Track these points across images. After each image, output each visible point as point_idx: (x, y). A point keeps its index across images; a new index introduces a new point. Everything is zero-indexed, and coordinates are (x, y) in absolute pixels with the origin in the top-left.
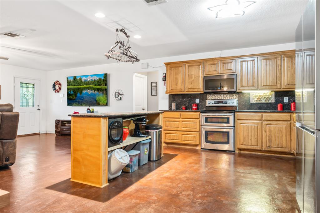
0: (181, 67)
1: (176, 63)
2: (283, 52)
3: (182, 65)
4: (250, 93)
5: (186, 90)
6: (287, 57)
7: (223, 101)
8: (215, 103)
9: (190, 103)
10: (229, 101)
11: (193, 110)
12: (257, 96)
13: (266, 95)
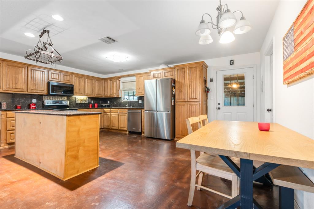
0: (23, 68)
1: (15, 63)
2: (95, 77)
3: (24, 66)
4: (75, 97)
5: (28, 91)
6: (97, 80)
7: (59, 102)
8: (53, 103)
9: (25, 103)
10: (63, 102)
11: (31, 109)
12: (80, 99)
13: (85, 99)
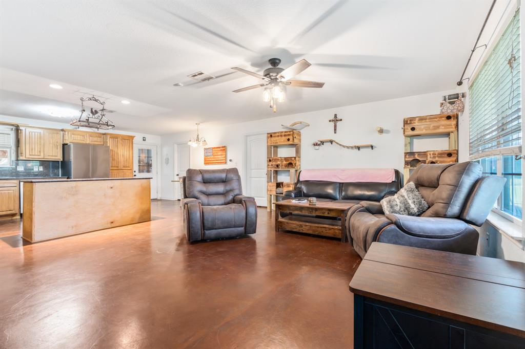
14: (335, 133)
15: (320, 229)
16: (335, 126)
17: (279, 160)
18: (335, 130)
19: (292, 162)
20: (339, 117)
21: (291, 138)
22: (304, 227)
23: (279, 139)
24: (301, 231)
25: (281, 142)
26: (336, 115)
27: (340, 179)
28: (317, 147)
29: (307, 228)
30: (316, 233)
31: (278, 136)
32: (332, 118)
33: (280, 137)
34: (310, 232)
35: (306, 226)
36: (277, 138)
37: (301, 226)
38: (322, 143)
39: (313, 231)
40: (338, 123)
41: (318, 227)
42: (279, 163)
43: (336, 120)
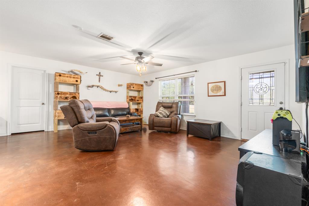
14: (99, 82)
15: (134, 128)
16: (99, 78)
17: (68, 94)
18: (99, 80)
19: (76, 96)
20: (102, 74)
21: (79, 80)
22: (127, 129)
23: (68, 79)
24: (126, 132)
25: (71, 81)
26: (100, 73)
27: (107, 106)
28: (89, 88)
29: (129, 129)
30: (132, 130)
31: (68, 77)
32: (98, 74)
33: (69, 78)
34: (130, 131)
35: (128, 128)
36: (67, 78)
37: (126, 129)
38: (93, 86)
39: (131, 130)
40: (101, 77)
41: (133, 128)
42: (67, 96)
43: (100, 75)
